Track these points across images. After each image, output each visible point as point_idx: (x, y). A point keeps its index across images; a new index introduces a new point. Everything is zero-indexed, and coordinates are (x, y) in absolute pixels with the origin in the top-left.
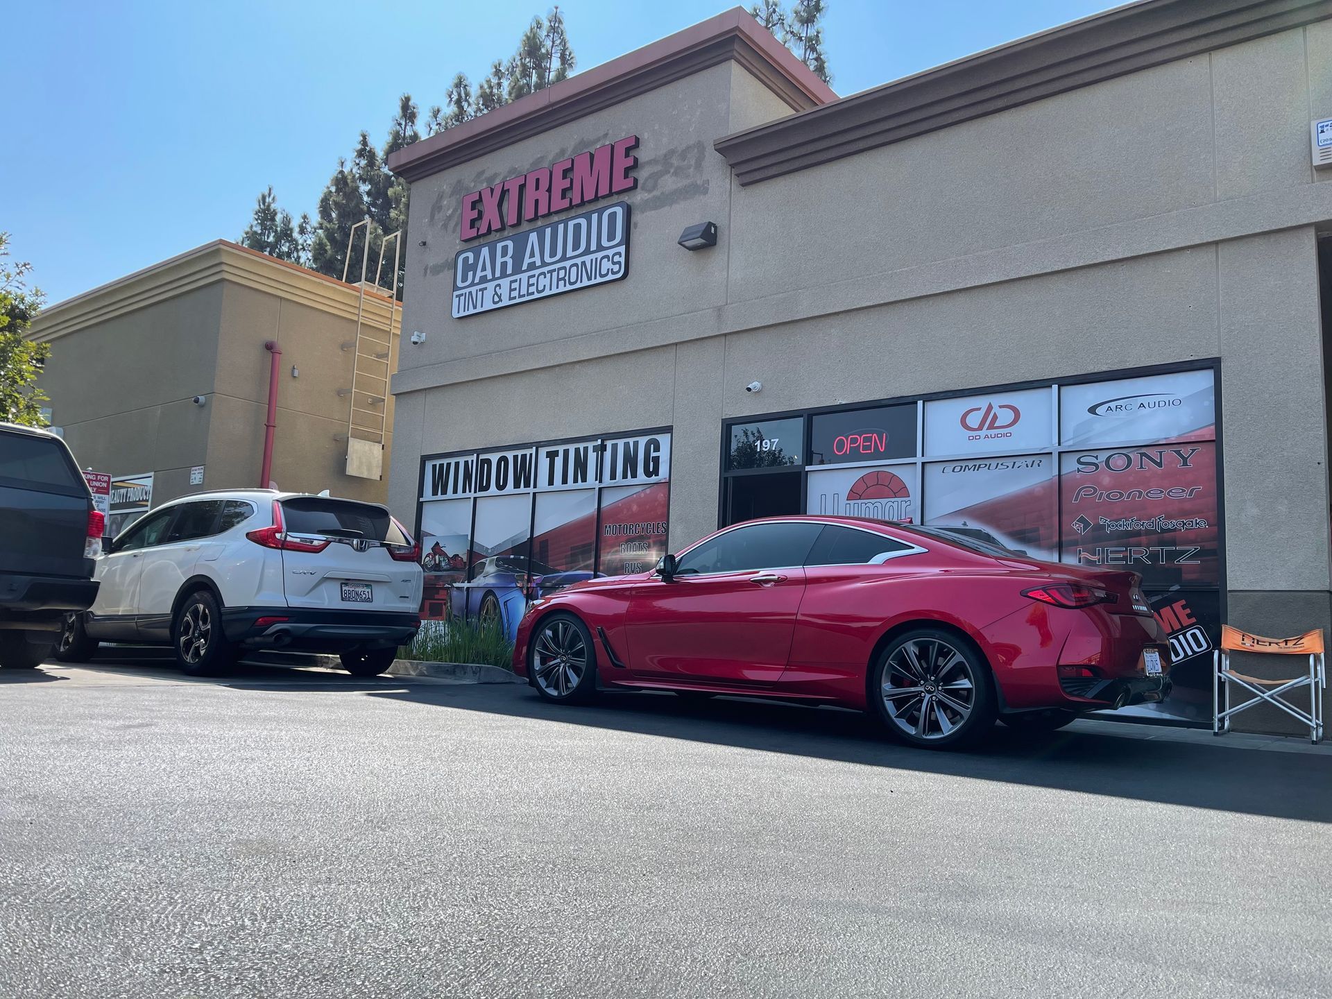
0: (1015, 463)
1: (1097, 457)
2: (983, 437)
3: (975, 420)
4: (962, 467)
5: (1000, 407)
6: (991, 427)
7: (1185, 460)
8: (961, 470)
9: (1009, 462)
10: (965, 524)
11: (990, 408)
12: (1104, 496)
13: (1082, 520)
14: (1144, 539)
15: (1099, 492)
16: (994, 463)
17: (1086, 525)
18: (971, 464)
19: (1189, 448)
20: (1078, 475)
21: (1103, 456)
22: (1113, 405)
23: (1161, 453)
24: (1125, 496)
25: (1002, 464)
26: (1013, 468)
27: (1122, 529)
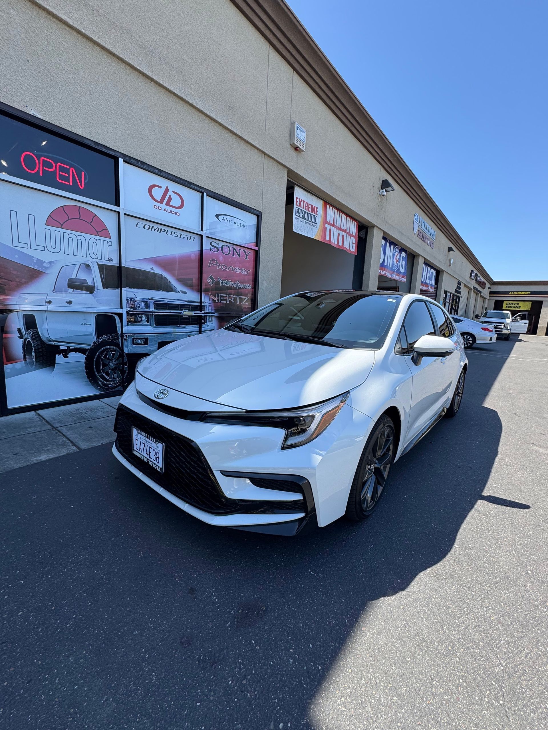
0: (181, 234)
1: (218, 244)
2: (163, 209)
3: (158, 193)
4: (150, 226)
5: (174, 192)
6: (168, 204)
7: (247, 256)
8: (149, 229)
9: (179, 233)
10: (152, 269)
11: (167, 190)
12: (220, 266)
13: (211, 278)
14: (233, 292)
15: (218, 264)
16: (170, 230)
17: (213, 281)
18: (156, 226)
19: (248, 251)
20: (211, 252)
21: (221, 244)
22: (225, 217)
23: (240, 250)
24: (228, 269)
25: (174, 233)
26: (180, 237)
27: (226, 285)
